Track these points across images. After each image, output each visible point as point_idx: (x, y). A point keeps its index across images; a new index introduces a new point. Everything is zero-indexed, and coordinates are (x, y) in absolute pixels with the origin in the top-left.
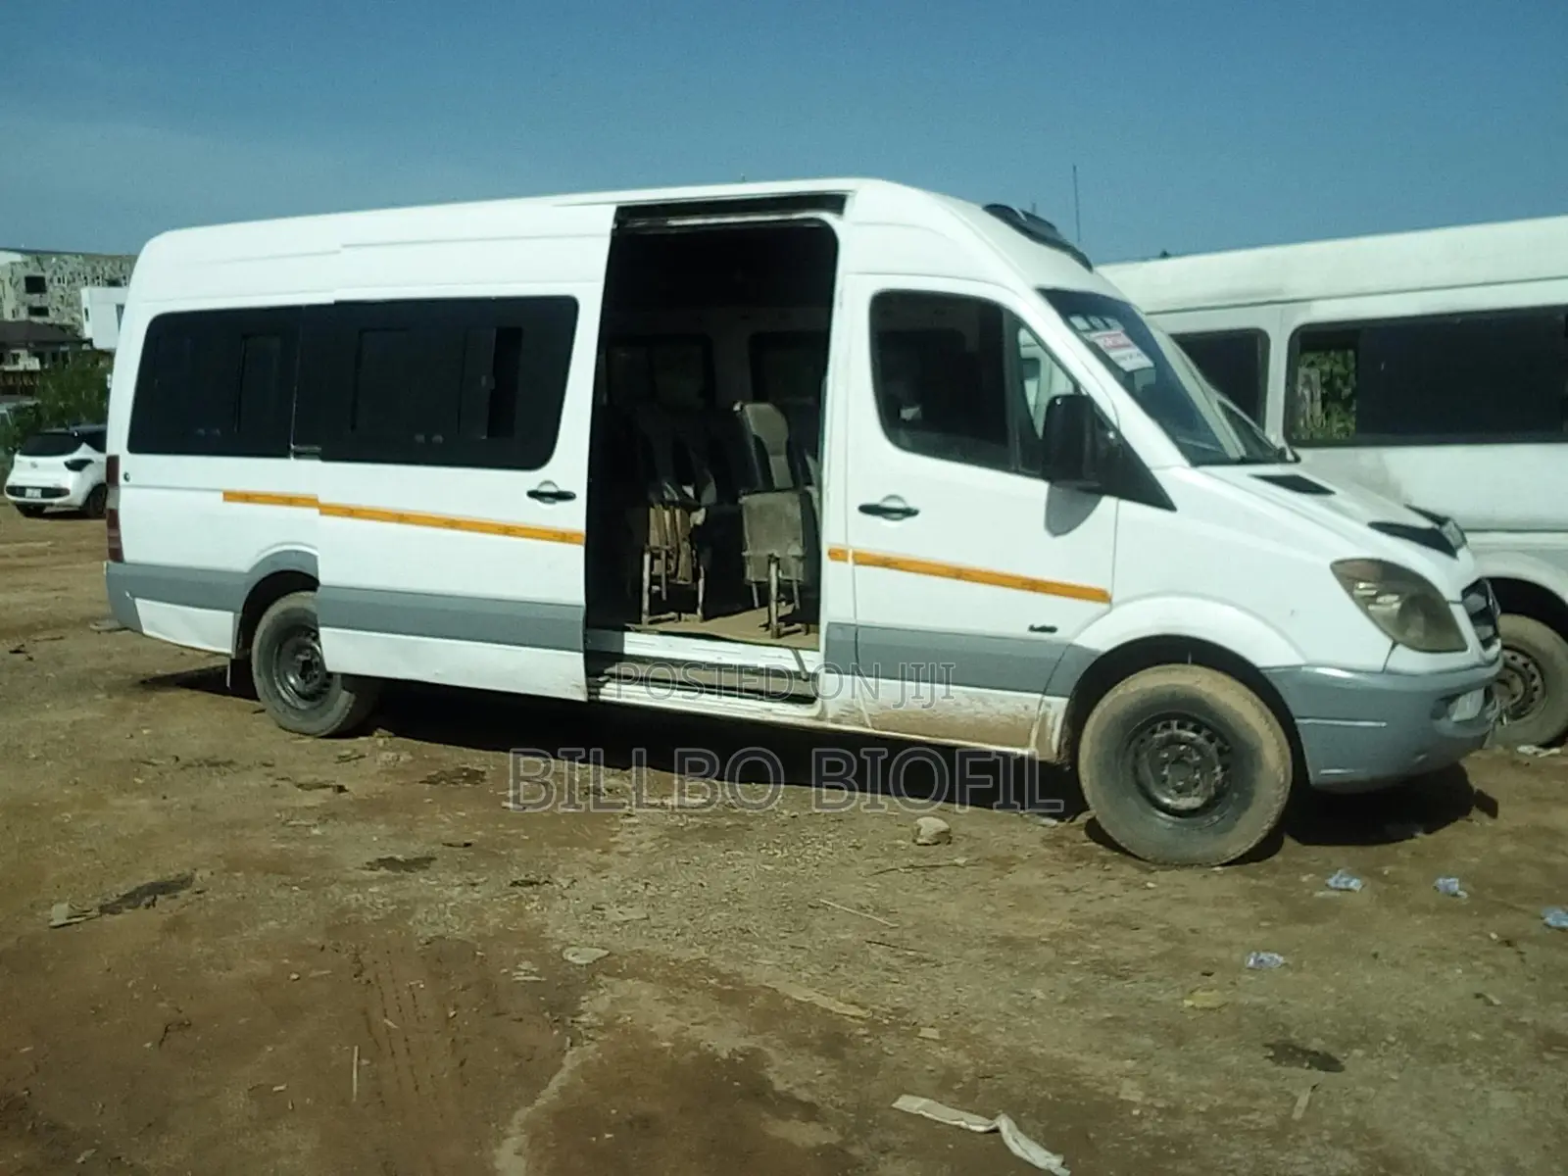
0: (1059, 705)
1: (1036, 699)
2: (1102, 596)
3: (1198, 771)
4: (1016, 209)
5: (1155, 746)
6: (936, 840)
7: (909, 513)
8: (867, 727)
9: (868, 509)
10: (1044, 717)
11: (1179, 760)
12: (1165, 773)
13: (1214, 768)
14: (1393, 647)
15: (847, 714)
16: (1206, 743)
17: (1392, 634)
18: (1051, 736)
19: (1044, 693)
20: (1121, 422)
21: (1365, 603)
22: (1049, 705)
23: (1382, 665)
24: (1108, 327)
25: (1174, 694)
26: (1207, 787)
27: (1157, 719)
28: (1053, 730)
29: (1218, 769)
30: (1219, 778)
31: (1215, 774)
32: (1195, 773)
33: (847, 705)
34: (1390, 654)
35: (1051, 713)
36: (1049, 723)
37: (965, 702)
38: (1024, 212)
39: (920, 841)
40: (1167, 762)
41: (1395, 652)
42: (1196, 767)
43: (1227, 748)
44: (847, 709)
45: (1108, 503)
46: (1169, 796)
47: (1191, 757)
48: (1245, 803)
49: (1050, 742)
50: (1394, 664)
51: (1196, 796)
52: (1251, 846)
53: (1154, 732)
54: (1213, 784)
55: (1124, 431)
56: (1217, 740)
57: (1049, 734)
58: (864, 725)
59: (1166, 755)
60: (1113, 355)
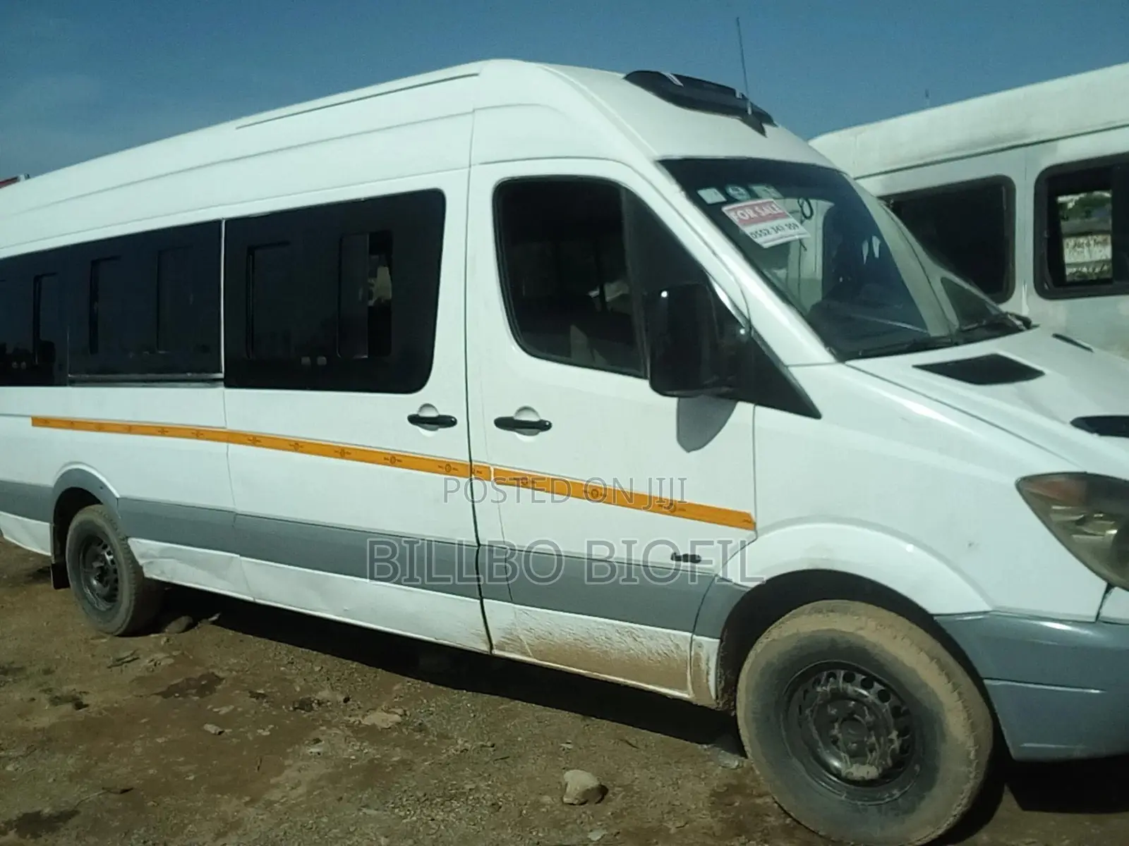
0: (709, 646)
1: (685, 638)
2: (745, 521)
3: (872, 733)
4: (667, 74)
5: (819, 701)
6: (583, 800)
7: (543, 426)
8: (529, 656)
9: (505, 423)
10: (698, 658)
11: (849, 718)
12: (835, 732)
13: (889, 733)
14: (1108, 590)
15: (509, 642)
16: (878, 702)
17: (1105, 572)
18: (707, 681)
19: (693, 632)
20: (752, 314)
21: (1064, 533)
22: (700, 646)
23: (1094, 614)
24: (754, 196)
25: (833, 641)
26: (883, 756)
27: (818, 669)
28: (708, 674)
29: (894, 735)
30: (896, 745)
31: (891, 741)
32: (869, 736)
33: (507, 633)
34: (1104, 598)
35: (703, 655)
36: (703, 666)
37: (616, 637)
38: (678, 77)
39: (565, 800)
40: (836, 720)
41: (1110, 597)
42: (871, 728)
43: (904, 708)
44: (508, 636)
45: (743, 410)
46: (839, 759)
47: (863, 716)
48: (928, 779)
49: (708, 688)
50: (1109, 612)
51: (871, 764)
52: (940, 832)
53: (818, 682)
54: (889, 751)
55: (755, 323)
56: (892, 698)
57: (704, 677)
58: (525, 653)
59: (834, 712)
60: (748, 230)
